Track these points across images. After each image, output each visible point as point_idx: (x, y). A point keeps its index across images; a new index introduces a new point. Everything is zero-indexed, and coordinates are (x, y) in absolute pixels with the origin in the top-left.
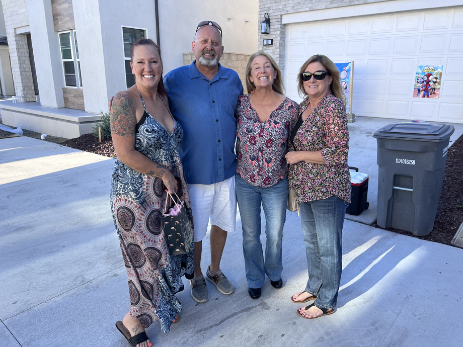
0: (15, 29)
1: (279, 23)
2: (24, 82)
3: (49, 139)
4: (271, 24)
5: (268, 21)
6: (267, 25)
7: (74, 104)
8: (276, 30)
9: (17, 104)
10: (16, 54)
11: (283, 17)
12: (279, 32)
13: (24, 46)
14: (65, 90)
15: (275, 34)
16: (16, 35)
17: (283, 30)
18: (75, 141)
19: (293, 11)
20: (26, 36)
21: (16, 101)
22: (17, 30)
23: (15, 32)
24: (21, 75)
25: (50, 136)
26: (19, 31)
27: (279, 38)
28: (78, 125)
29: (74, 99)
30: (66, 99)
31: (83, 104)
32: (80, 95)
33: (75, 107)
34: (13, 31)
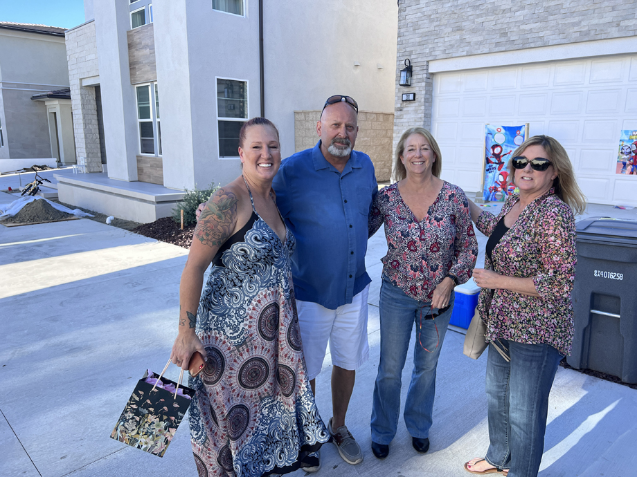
0: (81, 79)
1: (425, 72)
2: (89, 146)
3: (117, 223)
4: (413, 73)
5: (409, 70)
6: (408, 74)
7: (149, 177)
8: (420, 81)
9: (79, 175)
10: (80, 111)
11: (430, 64)
12: (424, 84)
13: (91, 101)
14: (140, 158)
15: (418, 87)
16: (82, 88)
17: (430, 81)
18: (149, 228)
19: (445, 56)
20: (94, 89)
21: (78, 171)
22: (83, 80)
23: (81, 84)
24: (86, 138)
25: (117, 219)
26: (86, 83)
27: (424, 92)
28: (154, 206)
29: (150, 170)
30: (140, 170)
31: (162, 177)
32: (158, 165)
33: (151, 180)
34: (78, 82)
